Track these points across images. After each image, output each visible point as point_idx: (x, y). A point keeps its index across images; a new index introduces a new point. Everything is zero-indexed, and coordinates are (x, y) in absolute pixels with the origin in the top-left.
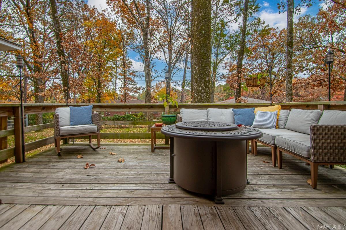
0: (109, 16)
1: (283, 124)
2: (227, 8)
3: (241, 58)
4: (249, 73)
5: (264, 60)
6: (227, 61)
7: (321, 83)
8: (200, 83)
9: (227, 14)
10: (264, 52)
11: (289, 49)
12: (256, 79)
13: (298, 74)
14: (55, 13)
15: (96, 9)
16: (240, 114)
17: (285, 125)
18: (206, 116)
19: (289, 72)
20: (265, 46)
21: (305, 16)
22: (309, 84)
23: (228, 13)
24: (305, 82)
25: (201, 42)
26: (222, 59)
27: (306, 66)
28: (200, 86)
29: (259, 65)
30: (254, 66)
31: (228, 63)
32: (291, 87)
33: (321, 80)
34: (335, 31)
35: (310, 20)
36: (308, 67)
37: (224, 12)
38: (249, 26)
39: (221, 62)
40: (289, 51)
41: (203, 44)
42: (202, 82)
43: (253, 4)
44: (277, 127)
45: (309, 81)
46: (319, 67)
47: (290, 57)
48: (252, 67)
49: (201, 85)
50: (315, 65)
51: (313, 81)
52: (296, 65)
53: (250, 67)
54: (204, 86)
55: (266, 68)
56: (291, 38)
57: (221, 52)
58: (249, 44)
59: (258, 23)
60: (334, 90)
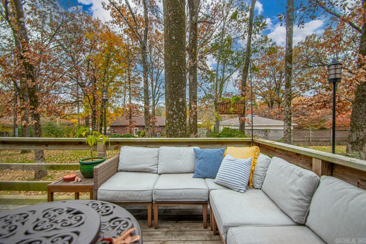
0: (112, 28)
1: (259, 181)
2: (235, 25)
3: (245, 76)
4: (258, 91)
5: (272, 78)
6: (237, 79)
7: (325, 105)
8: (171, 105)
9: (235, 31)
10: (272, 71)
11: (288, 65)
12: (229, 104)
13: (304, 92)
14: (20, 18)
15: (100, 20)
16: (201, 158)
17: (262, 184)
18: (156, 158)
19: (288, 92)
20: (273, 64)
21: (312, 36)
22: (311, 105)
23: (236, 29)
24: (308, 103)
25: (172, 52)
26: (229, 77)
27: (312, 85)
28: (172, 110)
29: (268, 83)
30: (263, 84)
31: (239, 81)
32: (290, 110)
33: (325, 101)
34: (340, 51)
35: (316, 39)
36: (314, 86)
37: (232, 28)
38: (256, 43)
39: (228, 79)
40: (288, 67)
42: (174, 104)
43: (260, 21)
44: (251, 184)
45: (312, 102)
46: (325, 86)
47: (289, 74)
48: (261, 85)
49: (172, 108)
50: (320, 84)
51: (316, 102)
52: (302, 84)
53: (259, 85)
54: (176, 110)
55: (275, 86)
56: (290, 52)
57: (228, 69)
58: (258, 62)
59: (265, 40)
60: (338, 112)
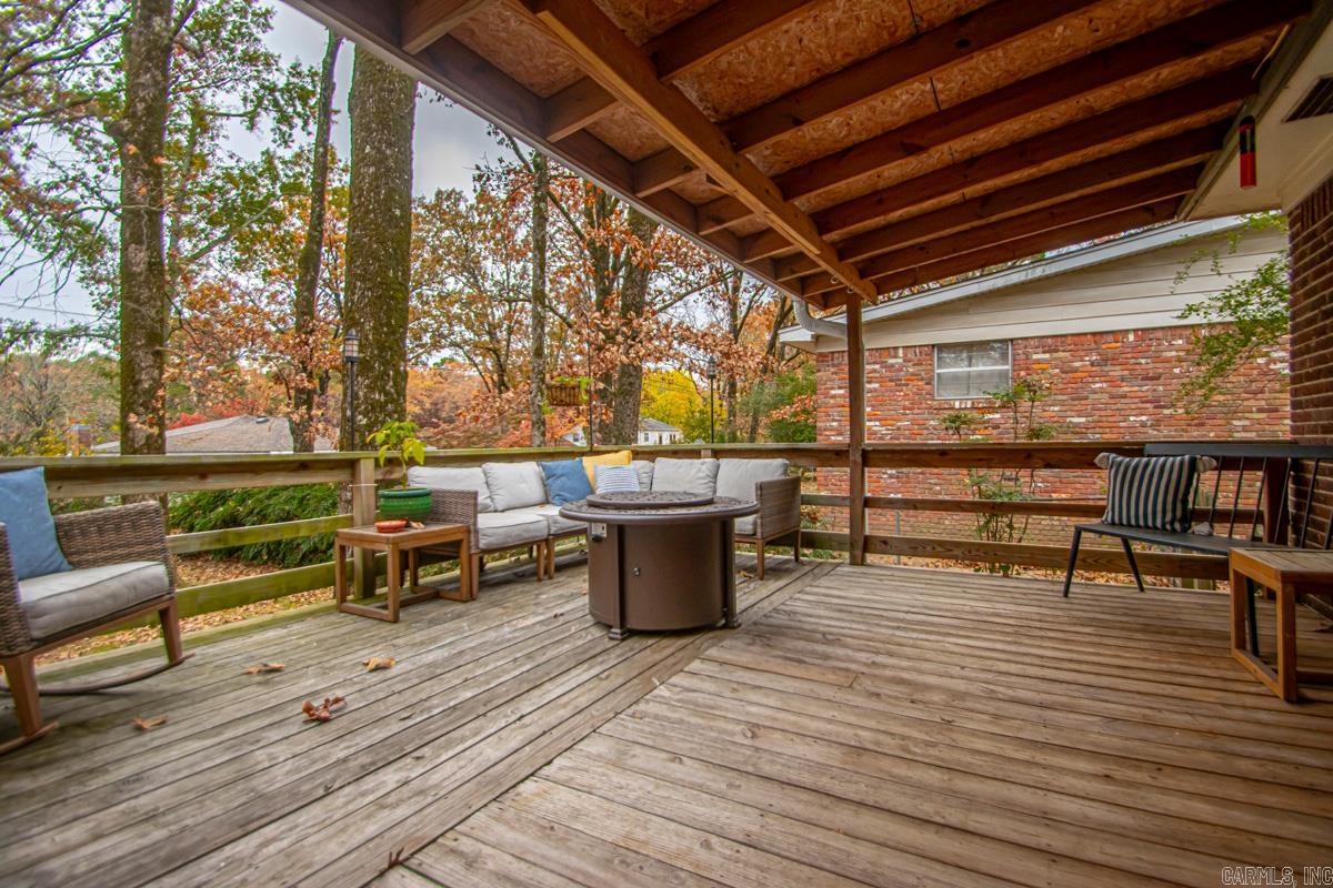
16: (562, 475)
41: (395, 250)
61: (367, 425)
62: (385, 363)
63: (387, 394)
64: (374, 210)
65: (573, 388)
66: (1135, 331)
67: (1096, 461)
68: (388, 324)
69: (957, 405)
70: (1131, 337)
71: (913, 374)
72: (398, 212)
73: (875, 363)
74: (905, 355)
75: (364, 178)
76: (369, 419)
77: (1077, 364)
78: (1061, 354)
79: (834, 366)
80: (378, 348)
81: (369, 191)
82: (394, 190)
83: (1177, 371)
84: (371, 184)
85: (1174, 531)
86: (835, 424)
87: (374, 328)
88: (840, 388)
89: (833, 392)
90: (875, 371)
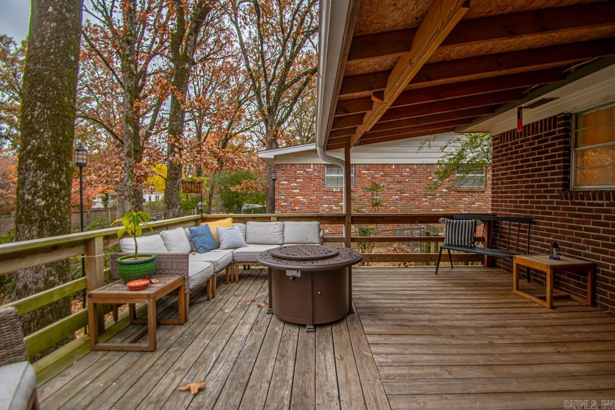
8: (58, 173)
16: (202, 235)
28: (58, 181)
54: (65, 181)
61: (44, 206)
62: (60, 162)
63: (61, 183)
64: (54, 53)
65: (199, 183)
66: (395, 164)
67: (440, 220)
68: (63, 135)
69: (335, 190)
70: (393, 167)
71: (317, 176)
72: (73, 58)
73: (301, 170)
74: (314, 167)
75: (46, 29)
76: (47, 201)
77: (377, 176)
78: (371, 171)
79: (282, 170)
80: (55, 151)
81: (50, 39)
82: (70, 42)
83: (407, 180)
84: (52, 34)
85: (471, 247)
86: (283, 197)
87: (52, 137)
88: (285, 181)
89: (282, 182)
90: (301, 174)
